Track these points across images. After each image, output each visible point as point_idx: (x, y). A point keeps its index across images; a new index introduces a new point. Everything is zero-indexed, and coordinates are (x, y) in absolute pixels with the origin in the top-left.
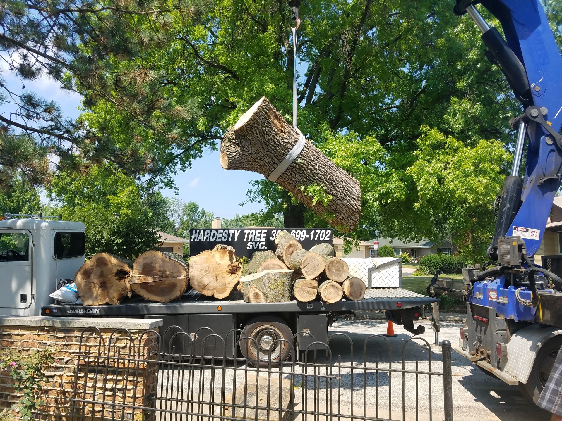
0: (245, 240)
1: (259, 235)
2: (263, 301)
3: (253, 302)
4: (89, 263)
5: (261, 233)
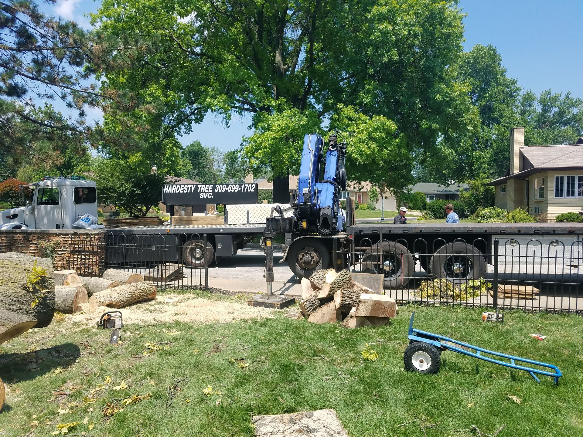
0: (199, 192)
1: (208, 188)
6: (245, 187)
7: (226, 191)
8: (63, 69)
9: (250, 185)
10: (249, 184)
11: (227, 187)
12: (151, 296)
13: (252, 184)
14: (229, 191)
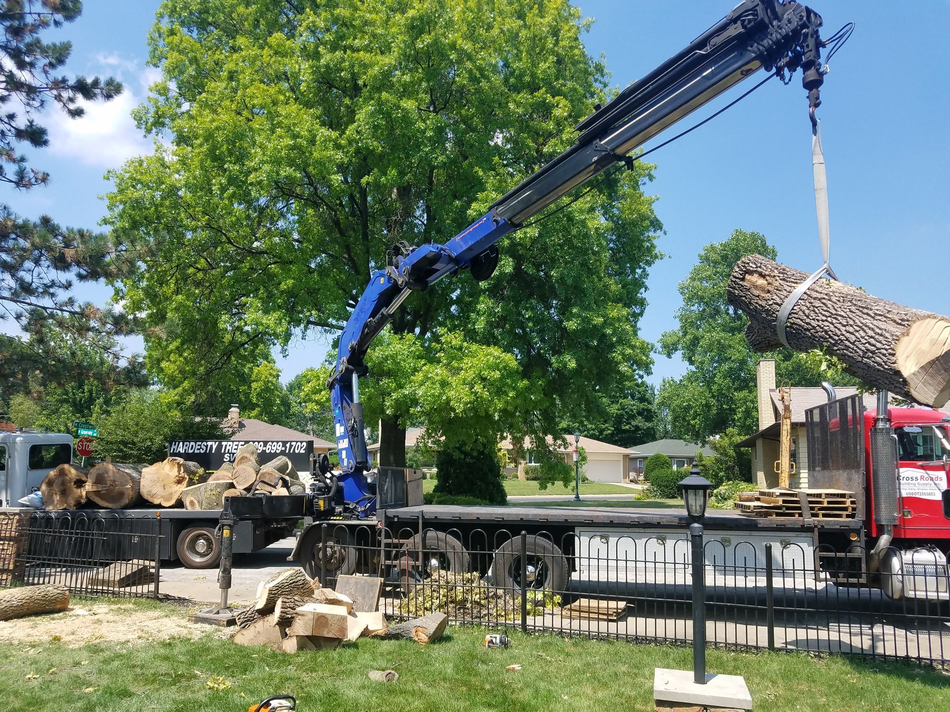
0: (223, 452)
1: (236, 447)
2: (197, 508)
3: (190, 509)
4: (52, 473)
5: (238, 445)
6: (291, 446)
7: (264, 451)
8: (39, 275)
9: (299, 443)
10: (297, 442)
11: (265, 446)
12: (58, 606)
13: (302, 442)
14: (268, 451)
